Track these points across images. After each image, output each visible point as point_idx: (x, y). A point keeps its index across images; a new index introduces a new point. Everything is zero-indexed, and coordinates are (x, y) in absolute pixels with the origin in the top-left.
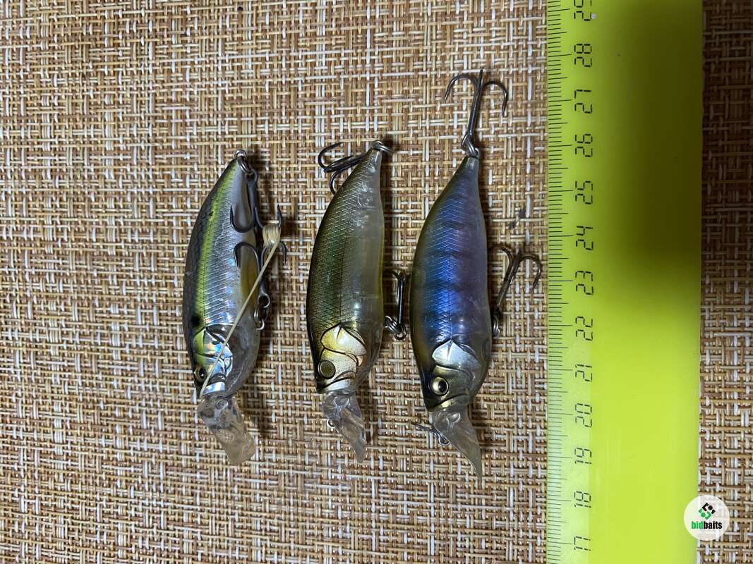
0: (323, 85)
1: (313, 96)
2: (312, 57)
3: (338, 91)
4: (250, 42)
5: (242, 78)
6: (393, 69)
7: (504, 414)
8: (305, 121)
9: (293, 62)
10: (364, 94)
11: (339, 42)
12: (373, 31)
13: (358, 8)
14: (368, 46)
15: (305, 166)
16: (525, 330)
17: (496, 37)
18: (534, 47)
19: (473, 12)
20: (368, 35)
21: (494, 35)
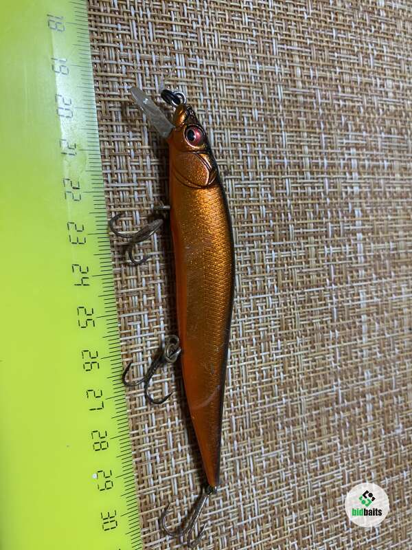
0: (360, 279)
1: (366, 270)
2: (368, 299)
3: (351, 274)
4: (403, 306)
5: (407, 280)
6: (318, 294)
7: (219, 14)
8: (369, 251)
9: (379, 294)
10: (335, 273)
11: (352, 311)
12: (332, 321)
13: (343, 337)
14: (335, 310)
15: (367, 218)
16: (209, 84)
19: (268, 342)
20: (335, 317)
21: (253, 326)
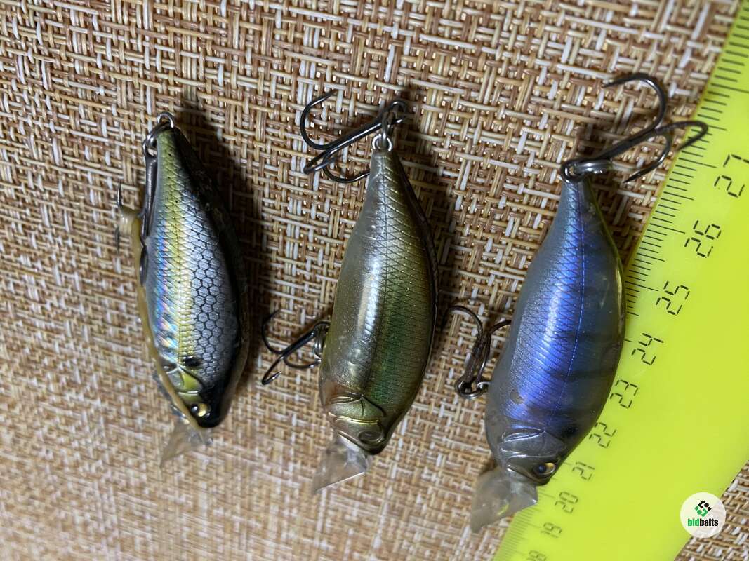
0: (318, 28)
1: (299, 42)
3: (341, 45)
6: (441, 29)
8: (282, 81)
10: (384, 62)
15: (276, 149)
17: (637, 17)
18: (696, 54)
21: (633, 12)
